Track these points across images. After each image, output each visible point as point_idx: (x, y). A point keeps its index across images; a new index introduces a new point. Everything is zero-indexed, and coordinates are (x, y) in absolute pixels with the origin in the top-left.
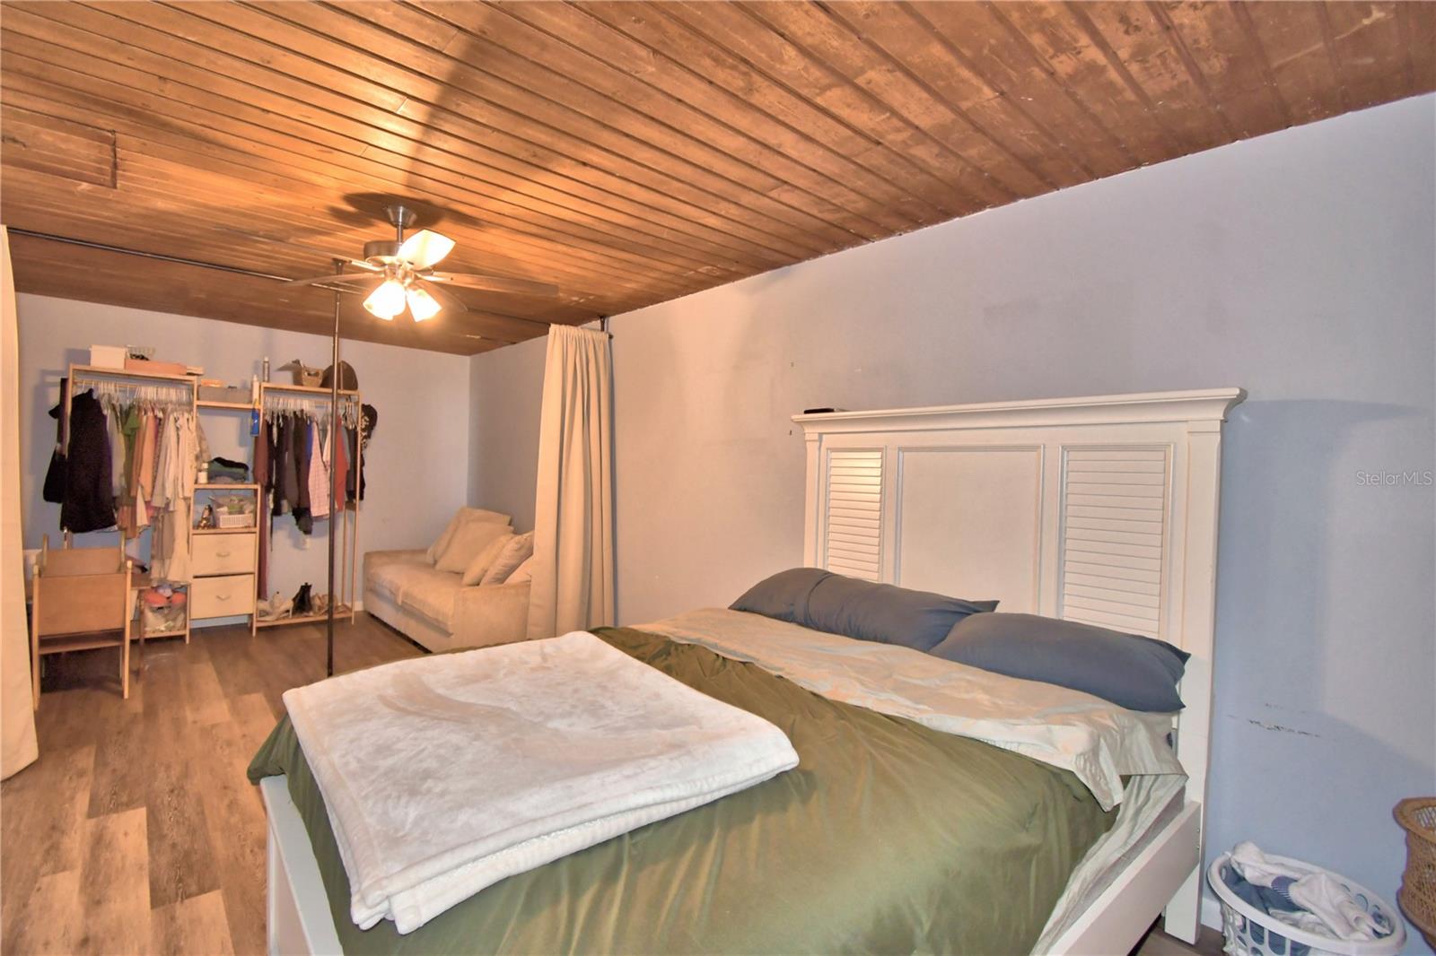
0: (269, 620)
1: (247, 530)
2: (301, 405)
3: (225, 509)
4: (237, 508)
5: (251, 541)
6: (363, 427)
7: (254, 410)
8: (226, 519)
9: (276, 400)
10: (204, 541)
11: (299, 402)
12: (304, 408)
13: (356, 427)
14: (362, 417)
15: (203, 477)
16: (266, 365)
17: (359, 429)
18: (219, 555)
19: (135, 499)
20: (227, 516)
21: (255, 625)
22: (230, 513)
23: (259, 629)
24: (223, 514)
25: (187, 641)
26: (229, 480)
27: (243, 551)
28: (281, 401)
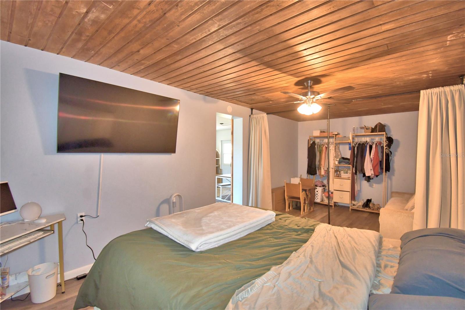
0: (355, 207)
1: (348, 179)
2: (366, 139)
3: (343, 172)
4: (346, 172)
5: (349, 182)
6: (386, 145)
7: (349, 143)
8: (343, 175)
9: (358, 139)
10: (337, 180)
11: (366, 138)
12: (367, 140)
13: (383, 145)
14: (386, 141)
15: (337, 163)
16: (354, 128)
17: (384, 146)
18: (340, 185)
19: (321, 168)
20: (343, 174)
21: (350, 208)
22: (344, 173)
23: (352, 210)
24: (342, 173)
25: (333, 207)
26: (344, 163)
27: (347, 185)
28: (360, 138)
